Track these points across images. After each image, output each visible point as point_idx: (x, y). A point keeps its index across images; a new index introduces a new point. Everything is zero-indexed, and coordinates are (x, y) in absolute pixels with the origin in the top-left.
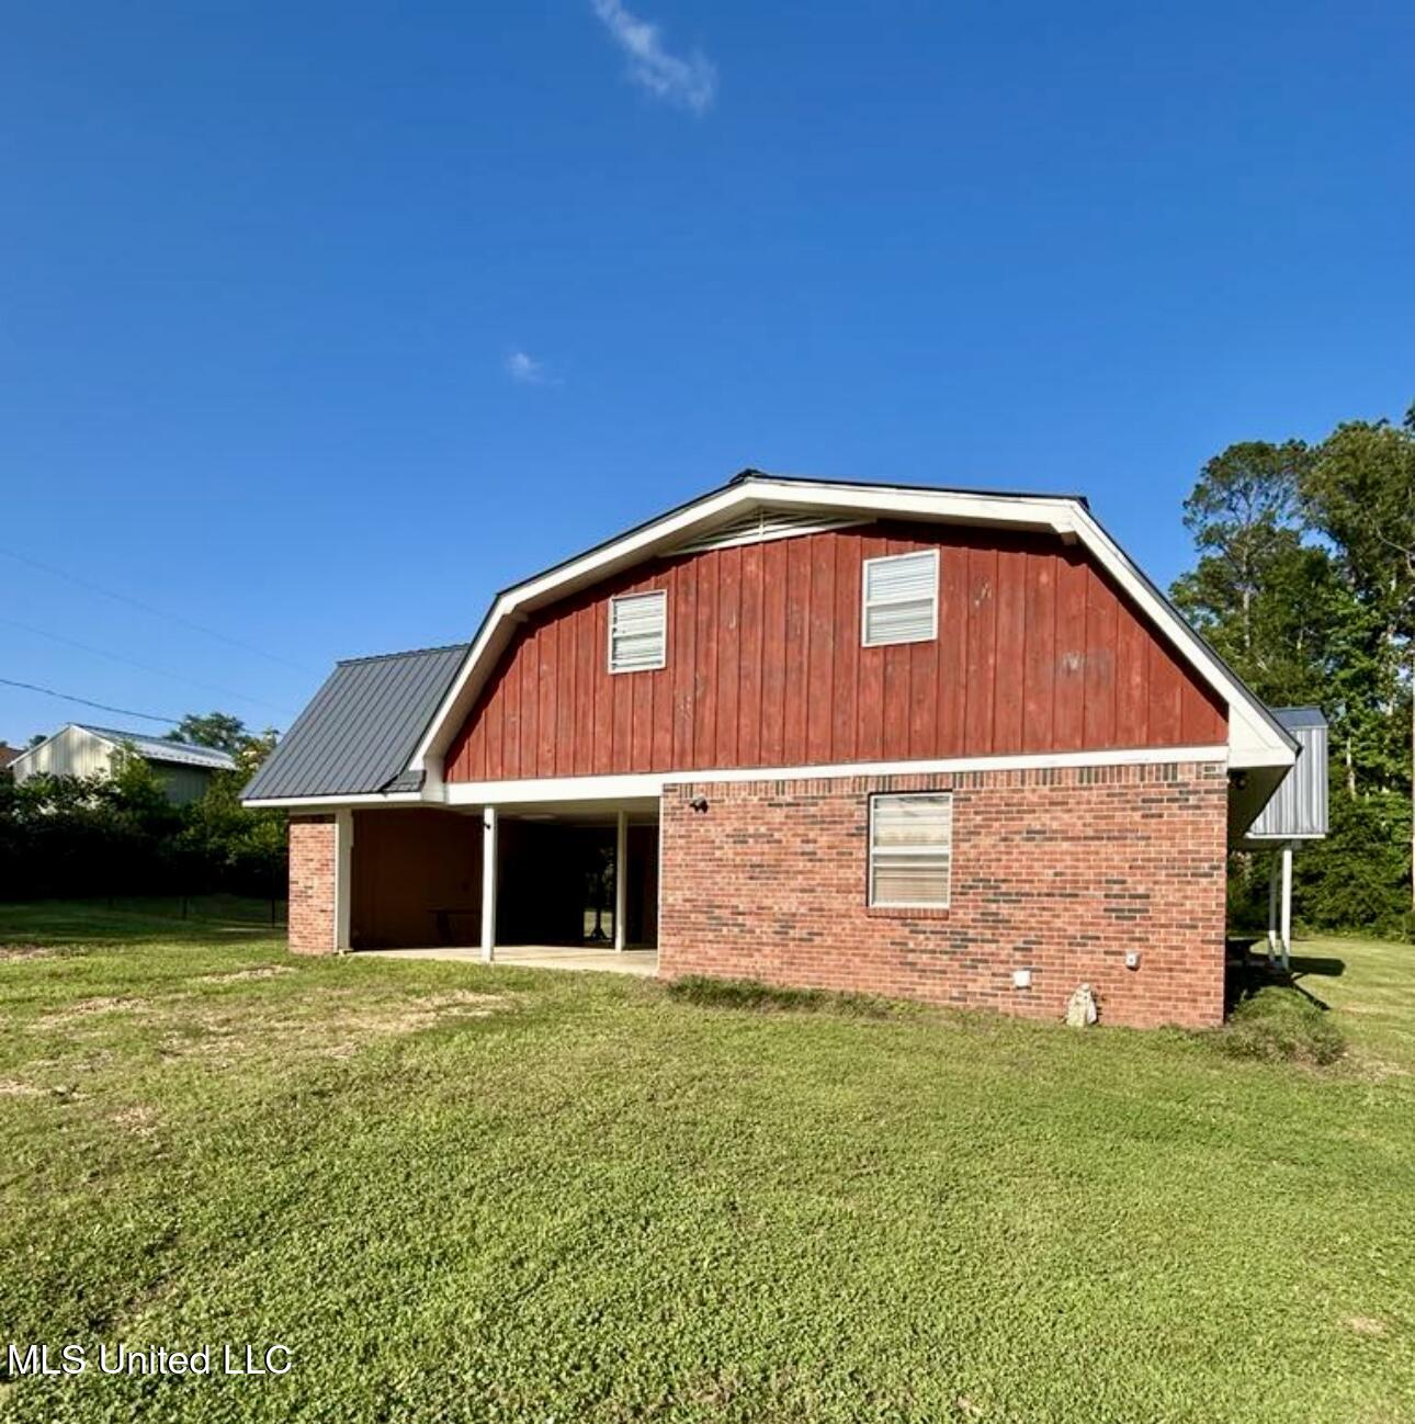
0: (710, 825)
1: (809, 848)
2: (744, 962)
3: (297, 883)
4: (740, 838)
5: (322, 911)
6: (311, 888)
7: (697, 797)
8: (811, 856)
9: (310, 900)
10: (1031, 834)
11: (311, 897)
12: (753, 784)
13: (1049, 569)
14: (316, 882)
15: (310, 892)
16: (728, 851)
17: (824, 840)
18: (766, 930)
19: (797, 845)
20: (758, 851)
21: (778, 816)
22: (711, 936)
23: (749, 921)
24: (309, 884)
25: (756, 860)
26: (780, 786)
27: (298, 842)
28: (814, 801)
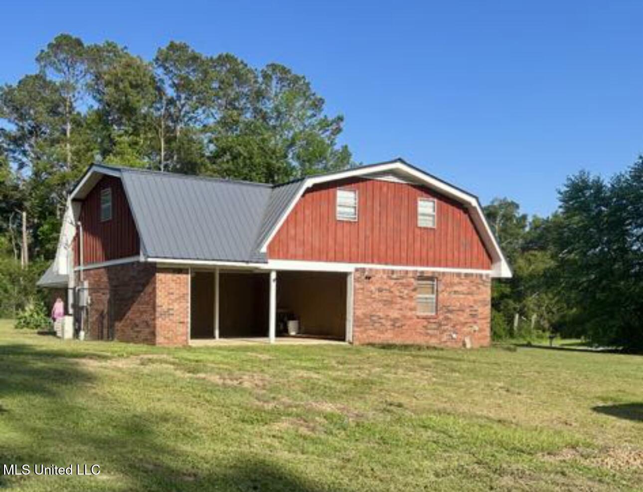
0: (370, 285)
1: (401, 295)
2: (382, 336)
3: (161, 306)
4: (380, 290)
5: (181, 323)
6: (172, 309)
7: (366, 273)
8: (401, 297)
9: (171, 317)
10: (455, 292)
11: (172, 315)
12: (384, 271)
13: (459, 213)
14: (176, 306)
15: (171, 312)
16: (377, 295)
17: (406, 292)
18: (388, 324)
19: (398, 294)
20: (386, 295)
21: (392, 282)
22: (371, 327)
23: (383, 321)
24: (171, 307)
25: (385, 298)
26: (393, 272)
27: (162, 283)
28: (403, 278)
